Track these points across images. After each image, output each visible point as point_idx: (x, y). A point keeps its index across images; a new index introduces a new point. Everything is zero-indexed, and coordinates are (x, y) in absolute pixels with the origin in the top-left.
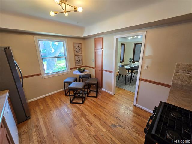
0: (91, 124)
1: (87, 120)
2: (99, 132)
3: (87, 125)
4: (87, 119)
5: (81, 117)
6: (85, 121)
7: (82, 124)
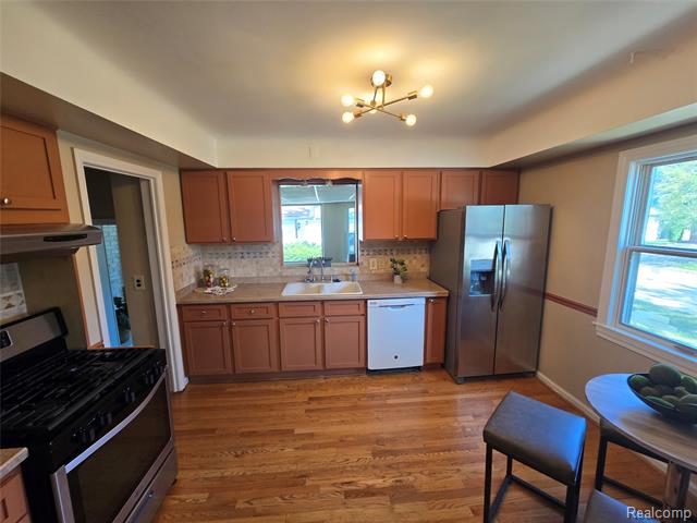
0: (348, 494)
1: (370, 492)
2: (304, 498)
3: (354, 479)
4: (373, 494)
5: (400, 481)
6: (370, 482)
7: (366, 469)
